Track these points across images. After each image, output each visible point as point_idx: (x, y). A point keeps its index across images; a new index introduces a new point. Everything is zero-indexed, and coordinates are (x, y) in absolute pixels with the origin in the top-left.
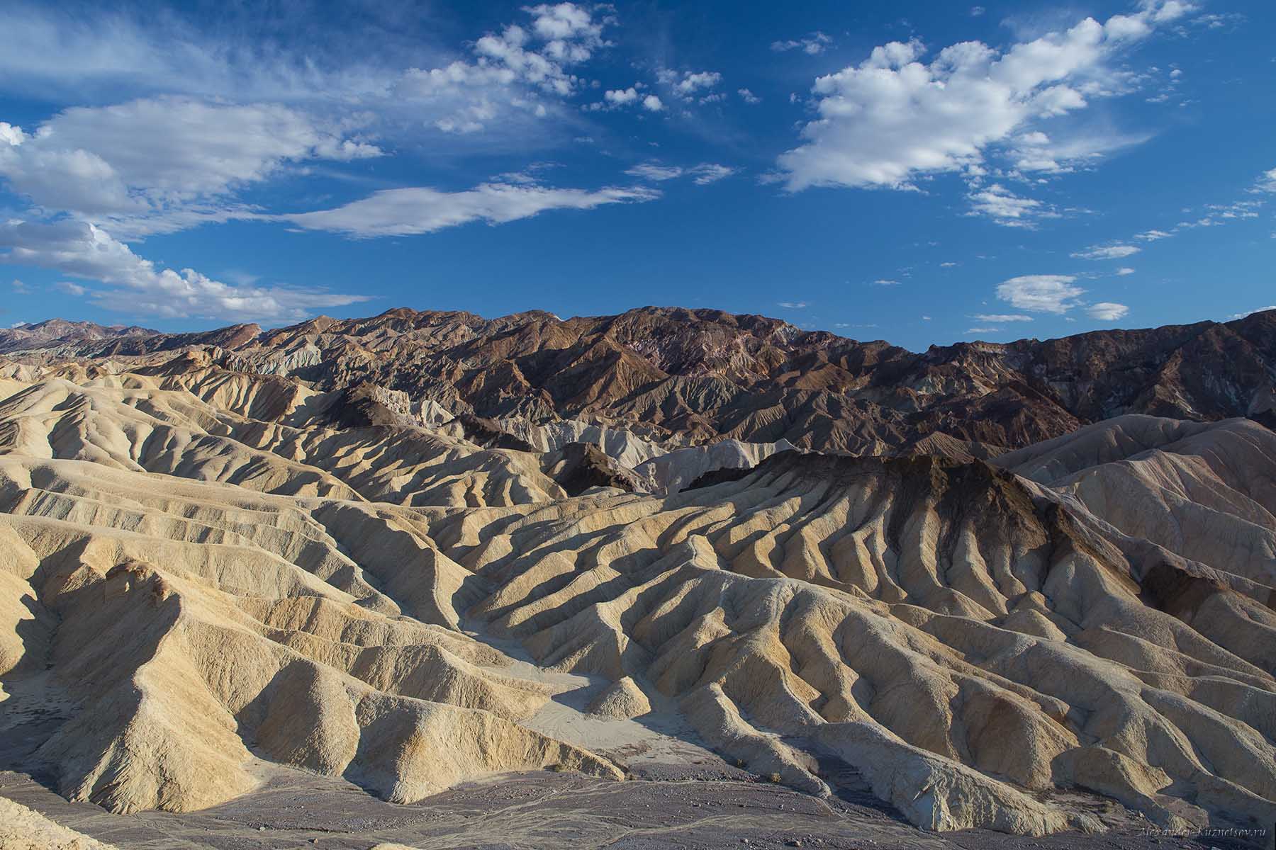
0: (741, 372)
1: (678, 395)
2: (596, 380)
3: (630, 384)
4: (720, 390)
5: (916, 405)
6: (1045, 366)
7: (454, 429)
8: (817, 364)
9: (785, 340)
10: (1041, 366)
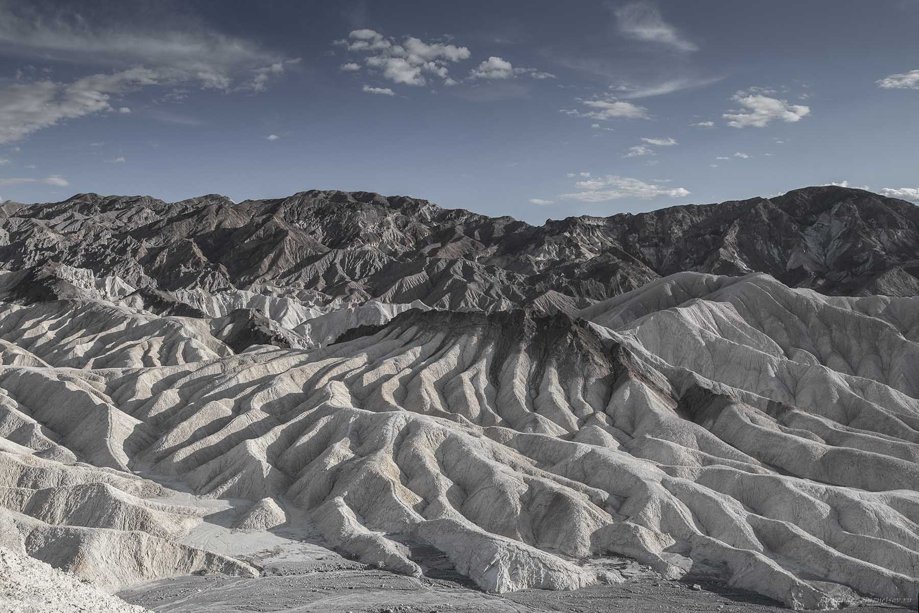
0: (392, 245)
1: (338, 266)
2: (266, 255)
3: (296, 257)
4: (373, 261)
5: (535, 269)
6: (637, 235)
7: (134, 301)
8: (456, 236)
9: (429, 218)
10: (634, 235)
